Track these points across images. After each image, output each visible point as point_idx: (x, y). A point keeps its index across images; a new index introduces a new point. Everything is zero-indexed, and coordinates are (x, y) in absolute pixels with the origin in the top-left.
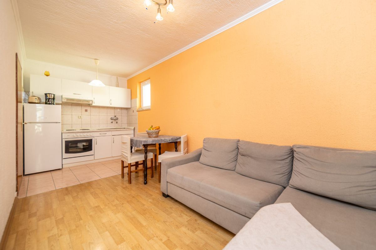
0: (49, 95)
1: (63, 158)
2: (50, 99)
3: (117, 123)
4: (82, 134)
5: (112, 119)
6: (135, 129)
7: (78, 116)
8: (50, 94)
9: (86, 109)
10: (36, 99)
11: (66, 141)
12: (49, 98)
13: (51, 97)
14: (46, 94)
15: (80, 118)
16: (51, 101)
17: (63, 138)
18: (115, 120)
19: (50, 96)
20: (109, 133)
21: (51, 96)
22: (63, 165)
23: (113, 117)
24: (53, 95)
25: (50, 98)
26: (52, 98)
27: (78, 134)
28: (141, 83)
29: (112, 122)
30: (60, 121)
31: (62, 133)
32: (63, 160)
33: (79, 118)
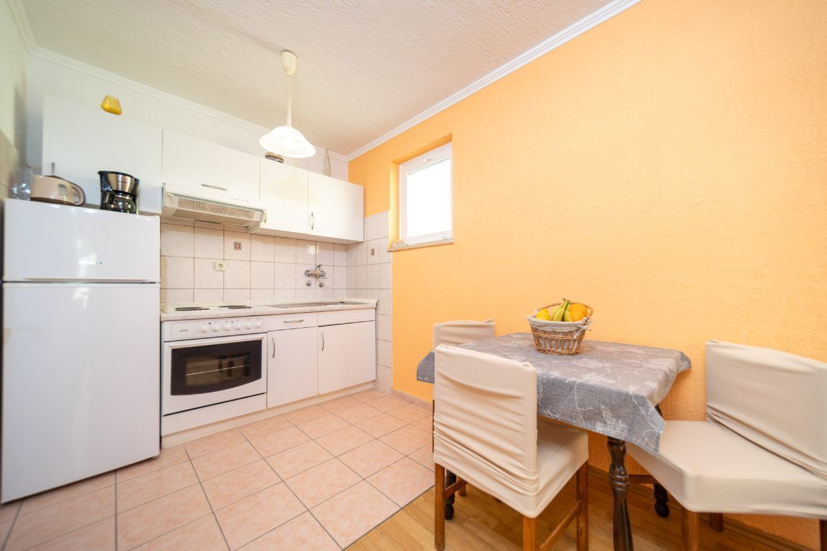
0: (117, 178)
1: (164, 413)
2: (117, 192)
3: (321, 286)
4: (228, 324)
5: (309, 275)
6: (381, 305)
7: (214, 264)
8: (117, 173)
9: (238, 241)
10: (61, 186)
11: (176, 352)
12: (115, 188)
13: (123, 186)
14: (103, 174)
15: (218, 268)
16: (124, 201)
17: (165, 338)
18: (316, 276)
19: (118, 181)
20: (310, 320)
21: (124, 182)
22: (163, 440)
23: (312, 268)
24: (128, 180)
25: (120, 189)
26: (127, 190)
27: (217, 325)
28: (401, 167)
29: (309, 285)
30: (157, 279)
31: (161, 322)
32: (163, 419)
33: (214, 268)
